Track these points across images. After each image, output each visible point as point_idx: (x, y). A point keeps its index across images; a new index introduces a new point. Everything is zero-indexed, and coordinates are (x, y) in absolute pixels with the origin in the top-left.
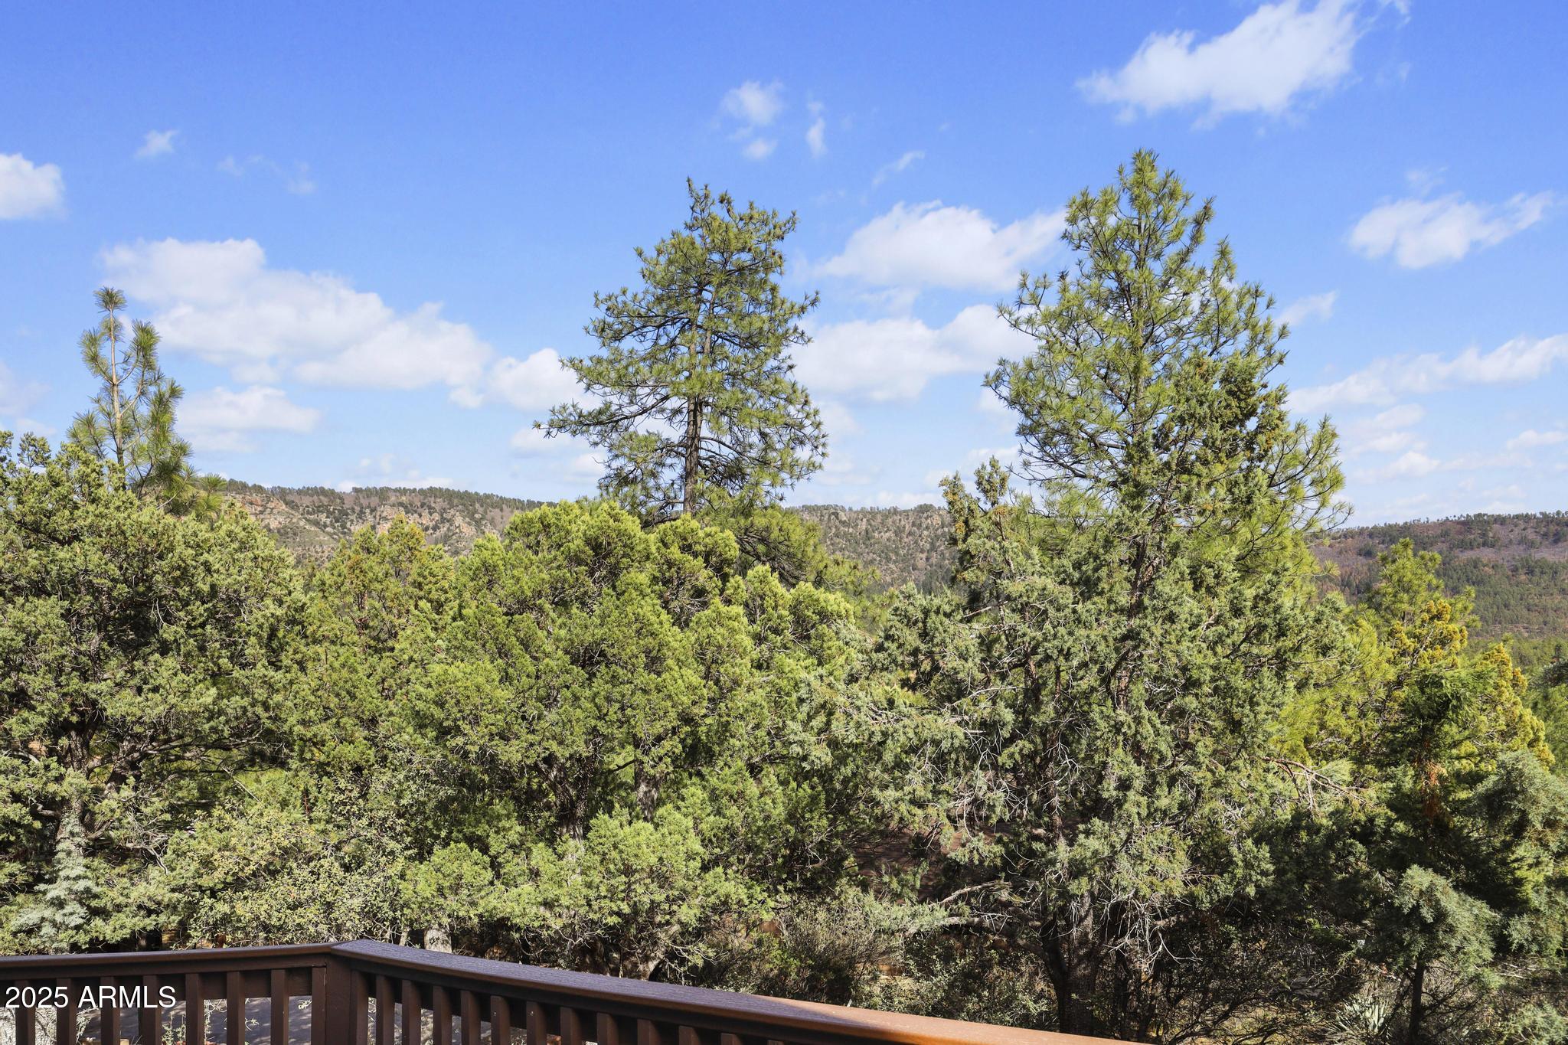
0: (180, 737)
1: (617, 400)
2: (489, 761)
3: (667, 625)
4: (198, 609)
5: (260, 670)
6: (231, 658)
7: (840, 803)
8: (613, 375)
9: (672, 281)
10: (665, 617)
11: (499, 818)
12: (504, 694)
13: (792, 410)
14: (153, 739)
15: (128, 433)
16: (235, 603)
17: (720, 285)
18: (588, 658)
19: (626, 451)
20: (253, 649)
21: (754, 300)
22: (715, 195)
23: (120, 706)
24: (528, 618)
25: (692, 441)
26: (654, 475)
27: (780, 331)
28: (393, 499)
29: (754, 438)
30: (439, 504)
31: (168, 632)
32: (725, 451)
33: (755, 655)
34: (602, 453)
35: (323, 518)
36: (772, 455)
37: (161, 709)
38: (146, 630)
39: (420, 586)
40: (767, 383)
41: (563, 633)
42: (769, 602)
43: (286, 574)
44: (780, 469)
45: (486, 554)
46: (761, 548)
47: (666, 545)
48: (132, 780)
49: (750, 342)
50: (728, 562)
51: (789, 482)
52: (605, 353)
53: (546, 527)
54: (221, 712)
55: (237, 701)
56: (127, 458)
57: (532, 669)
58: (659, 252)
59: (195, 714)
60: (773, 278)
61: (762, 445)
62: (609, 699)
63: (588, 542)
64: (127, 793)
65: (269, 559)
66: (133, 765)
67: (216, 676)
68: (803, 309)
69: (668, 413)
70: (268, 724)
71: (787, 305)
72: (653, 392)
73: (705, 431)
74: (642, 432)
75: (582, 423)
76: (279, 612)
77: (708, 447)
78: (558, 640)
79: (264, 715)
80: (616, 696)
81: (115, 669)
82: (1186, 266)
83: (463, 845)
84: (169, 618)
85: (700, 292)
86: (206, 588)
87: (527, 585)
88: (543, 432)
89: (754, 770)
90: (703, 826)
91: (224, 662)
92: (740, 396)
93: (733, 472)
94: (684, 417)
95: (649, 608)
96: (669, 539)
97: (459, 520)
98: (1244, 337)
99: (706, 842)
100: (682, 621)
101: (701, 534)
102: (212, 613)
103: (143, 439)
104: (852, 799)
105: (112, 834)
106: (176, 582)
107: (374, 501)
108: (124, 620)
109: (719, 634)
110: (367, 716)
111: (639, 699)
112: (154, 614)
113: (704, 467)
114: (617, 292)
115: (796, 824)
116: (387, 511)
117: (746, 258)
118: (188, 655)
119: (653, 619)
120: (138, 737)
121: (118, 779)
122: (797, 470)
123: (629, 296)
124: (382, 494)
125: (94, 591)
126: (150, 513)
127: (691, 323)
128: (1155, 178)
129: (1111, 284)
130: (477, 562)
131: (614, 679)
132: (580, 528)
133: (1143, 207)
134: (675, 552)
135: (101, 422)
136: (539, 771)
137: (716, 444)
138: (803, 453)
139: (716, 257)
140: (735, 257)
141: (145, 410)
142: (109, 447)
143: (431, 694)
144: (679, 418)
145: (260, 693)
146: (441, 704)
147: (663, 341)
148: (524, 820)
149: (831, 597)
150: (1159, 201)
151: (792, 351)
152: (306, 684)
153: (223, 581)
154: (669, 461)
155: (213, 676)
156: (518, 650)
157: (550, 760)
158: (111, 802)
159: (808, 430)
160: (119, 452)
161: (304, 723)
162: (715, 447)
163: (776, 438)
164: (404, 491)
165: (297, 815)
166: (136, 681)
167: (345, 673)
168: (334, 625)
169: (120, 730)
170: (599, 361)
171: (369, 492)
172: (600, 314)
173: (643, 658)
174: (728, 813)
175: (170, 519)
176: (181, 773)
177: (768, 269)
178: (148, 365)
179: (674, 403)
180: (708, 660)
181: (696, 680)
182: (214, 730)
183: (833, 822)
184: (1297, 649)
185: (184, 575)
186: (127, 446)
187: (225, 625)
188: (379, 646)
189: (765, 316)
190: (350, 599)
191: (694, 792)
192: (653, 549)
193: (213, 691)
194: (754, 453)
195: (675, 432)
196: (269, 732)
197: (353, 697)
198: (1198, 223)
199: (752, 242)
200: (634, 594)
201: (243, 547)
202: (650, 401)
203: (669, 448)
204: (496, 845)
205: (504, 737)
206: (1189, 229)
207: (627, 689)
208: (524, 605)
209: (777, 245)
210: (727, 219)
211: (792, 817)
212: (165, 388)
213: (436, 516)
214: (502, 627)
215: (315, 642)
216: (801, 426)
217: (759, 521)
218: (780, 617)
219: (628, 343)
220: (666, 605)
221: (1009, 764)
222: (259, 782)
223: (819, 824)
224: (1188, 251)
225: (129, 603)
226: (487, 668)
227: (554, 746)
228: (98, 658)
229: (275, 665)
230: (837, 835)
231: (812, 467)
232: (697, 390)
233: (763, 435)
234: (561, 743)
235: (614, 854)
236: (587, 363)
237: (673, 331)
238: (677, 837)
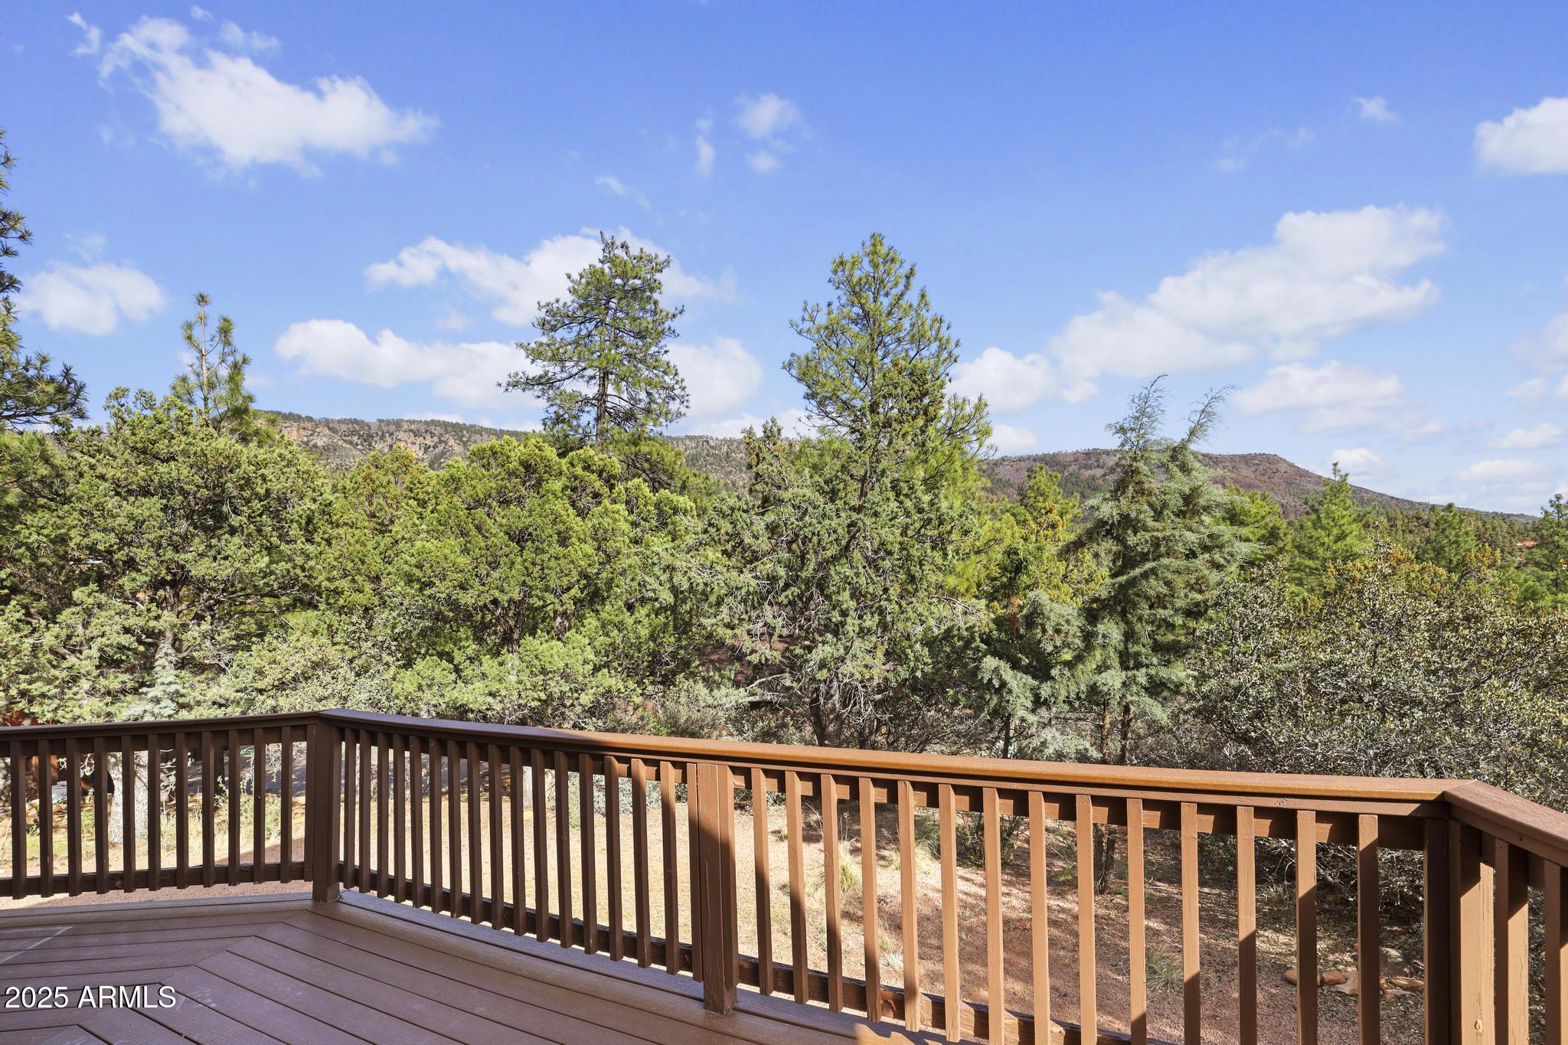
0: (243, 589)
1: (553, 369)
2: (454, 604)
3: (572, 517)
4: (256, 505)
5: (299, 545)
6: (280, 537)
7: (683, 627)
8: (550, 354)
9: (589, 295)
10: (571, 511)
11: (460, 640)
12: (463, 561)
13: (667, 378)
14: (224, 591)
15: (212, 386)
16: (283, 500)
17: (620, 299)
18: (520, 538)
19: (558, 402)
20: (294, 531)
21: (643, 309)
22: (618, 243)
23: (200, 569)
24: (480, 513)
25: (602, 396)
26: (576, 417)
27: (660, 329)
28: (405, 427)
29: (643, 396)
30: (438, 431)
31: (235, 520)
32: (623, 403)
33: (632, 535)
34: (543, 403)
35: (355, 439)
36: (654, 406)
37: (230, 570)
38: (220, 518)
39: (411, 490)
40: (650, 360)
41: (504, 521)
42: (641, 501)
43: (319, 482)
44: (659, 415)
45: (454, 470)
46: (646, 465)
47: (572, 465)
48: (209, 618)
49: (640, 335)
50: (614, 477)
51: (664, 423)
52: (544, 340)
53: (495, 453)
54: (272, 573)
55: (283, 566)
56: (210, 405)
57: (483, 544)
58: (581, 277)
59: (253, 574)
60: (656, 296)
61: (647, 400)
62: (534, 564)
63: (521, 463)
64: (205, 626)
65: (307, 472)
66: (210, 608)
67: (270, 549)
68: (674, 316)
69: (586, 378)
70: (305, 581)
71: (664, 313)
72: (576, 364)
73: (610, 390)
74: (569, 390)
75: (529, 383)
76: (313, 507)
77: (612, 401)
78: (501, 526)
79: (301, 574)
80: (539, 562)
81: (198, 544)
82: (901, 302)
83: (435, 658)
84: (236, 512)
85: (608, 302)
86: (262, 491)
87: (480, 491)
88: (504, 389)
89: (630, 607)
90: (596, 643)
91: (275, 540)
92: (633, 369)
93: (629, 416)
94: (597, 381)
95: (561, 506)
96: (575, 462)
97: (451, 442)
98: (934, 347)
99: (597, 653)
100: (582, 513)
101: (596, 458)
102: (266, 508)
103: (222, 391)
104: (689, 624)
105: (195, 654)
106: (242, 488)
107: (392, 428)
108: (205, 512)
109: (606, 522)
110: (373, 574)
111: (553, 563)
112: (226, 508)
113: (609, 413)
114: (553, 301)
115: (654, 641)
116: (401, 435)
117: (638, 282)
118: (249, 535)
119: (563, 513)
120: (214, 590)
121: (199, 618)
122: (670, 416)
123: (561, 304)
124: (398, 424)
125: (185, 493)
126: (225, 442)
127: (602, 322)
128: (883, 250)
129: (857, 310)
130: (447, 476)
131: (538, 551)
132: (518, 452)
133: (876, 266)
134: (579, 470)
135: (193, 380)
136: (488, 610)
137: (618, 398)
138: (674, 406)
139: (619, 281)
140: (631, 282)
141: (224, 372)
142: (198, 396)
143: (413, 561)
144: (593, 381)
145: (299, 560)
146: (420, 566)
147: (584, 332)
148: (479, 640)
149: (681, 499)
150: (885, 263)
151: (667, 342)
152: (331, 554)
153: (276, 487)
154: (587, 409)
155: (267, 548)
156: (474, 532)
157: (495, 602)
158: (194, 632)
159: (677, 392)
160: (206, 399)
161: (329, 579)
162: (616, 400)
163: (656, 396)
164: (413, 422)
165: (324, 640)
166: (213, 552)
167: (358, 547)
168: (351, 516)
169: (201, 585)
170: (541, 344)
171: (388, 423)
172: (542, 314)
173: (556, 537)
174: (612, 635)
175: (238, 447)
176: (244, 614)
177: (652, 290)
178: (227, 343)
179: (590, 372)
180: (600, 538)
181: (590, 551)
182: (267, 584)
183: (679, 640)
184: (950, 532)
185: (247, 483)
186: (212, 395)
187: (276, 515)
188: (383, 529)
189: (650, 319)
190: (363, 498)
191: (591, 622)
192: (564, 468)
193: (266, 559)
194: (642, 405)
195: (591, 390)
196: (305, 586)
197: (363, 562)
198: (908, 278)
199: (642, 274)
200: (551, 497)
201: (290, 464)
202: (575, 370)
203: (586, 401)
204: (458, 657)
205: (463, 587)
206: (903, 281)
207: (545, 557)
208: (479, 503)
209: (658, 276)
210: (626, 258)
211: (653, 637)
212: (239, 358)
213: (436, 439)
214: (463, 518)
215: (338, 526)
216: (673, 389)
217: (644, 448)
218: (649, 511)
219: (561, 333)
220: (573, 504)
221: (786, 602)
222: (295, 619)
223: (669, 640)
224: (902, 295)
225: (209, 500)
226: (453, 542)
227: (497, 593)
228: (186, 538)
229: (310, 541)
230: (681, 647)
231: (679, 415)
232: (604, 365)
233: (649, 394)
234: (502, 591)
235: (536, 662)
236: (533, 345)
237: (590, 326)
238: (577, 650)
